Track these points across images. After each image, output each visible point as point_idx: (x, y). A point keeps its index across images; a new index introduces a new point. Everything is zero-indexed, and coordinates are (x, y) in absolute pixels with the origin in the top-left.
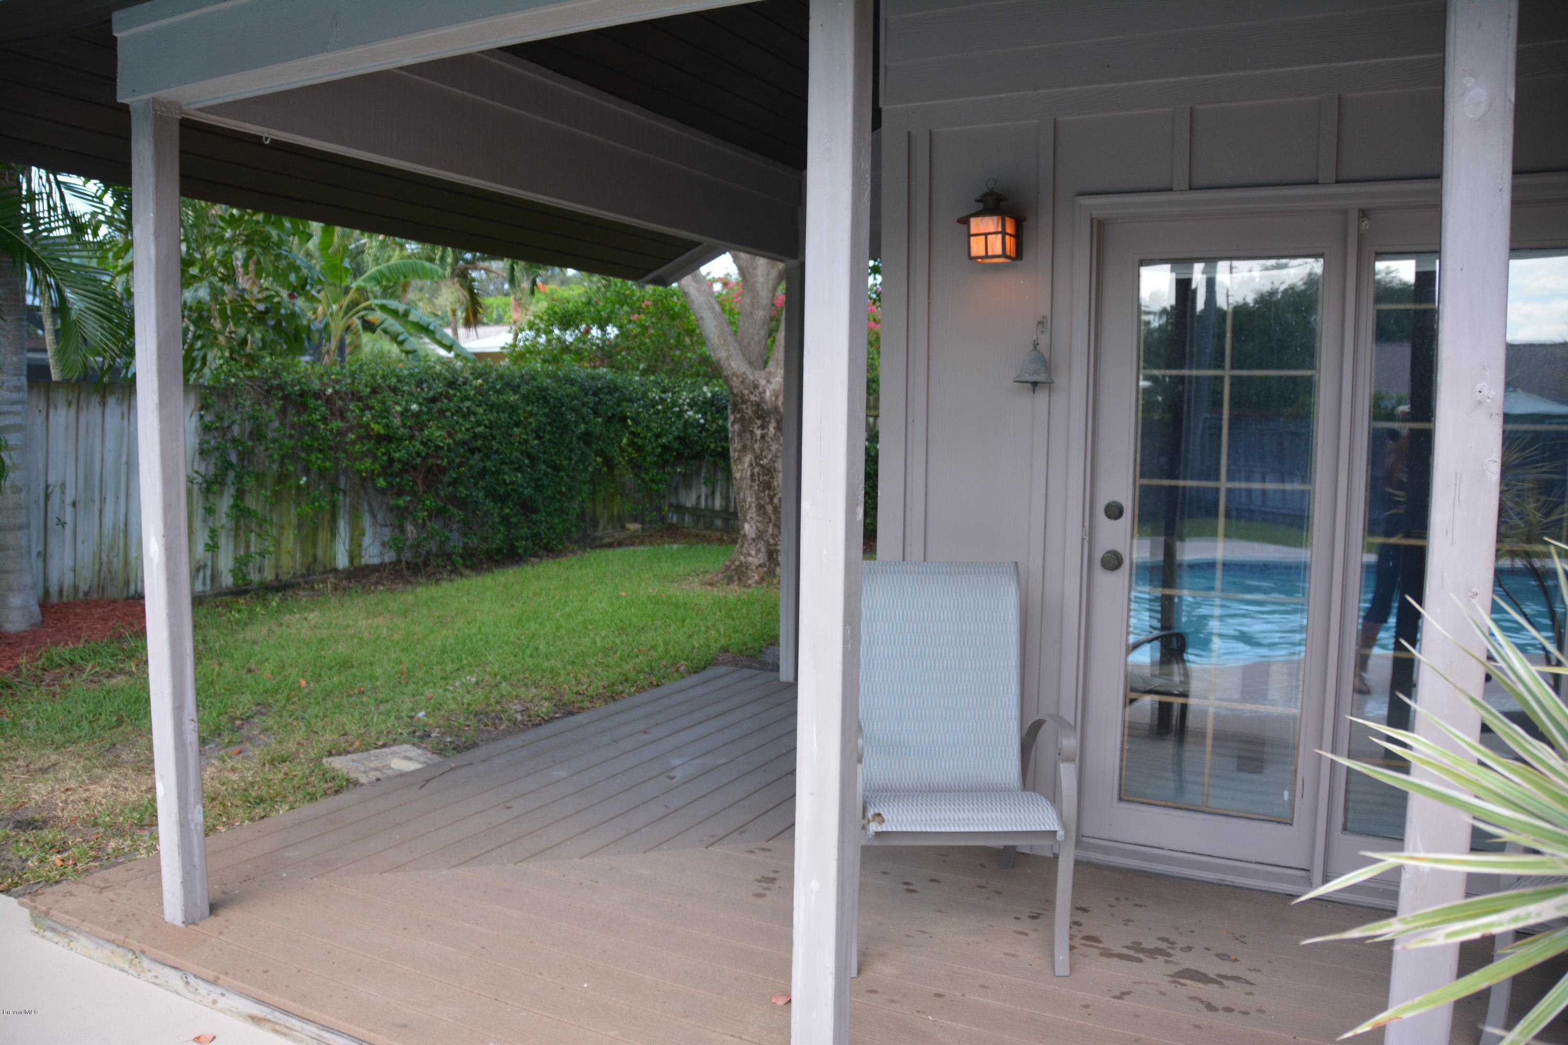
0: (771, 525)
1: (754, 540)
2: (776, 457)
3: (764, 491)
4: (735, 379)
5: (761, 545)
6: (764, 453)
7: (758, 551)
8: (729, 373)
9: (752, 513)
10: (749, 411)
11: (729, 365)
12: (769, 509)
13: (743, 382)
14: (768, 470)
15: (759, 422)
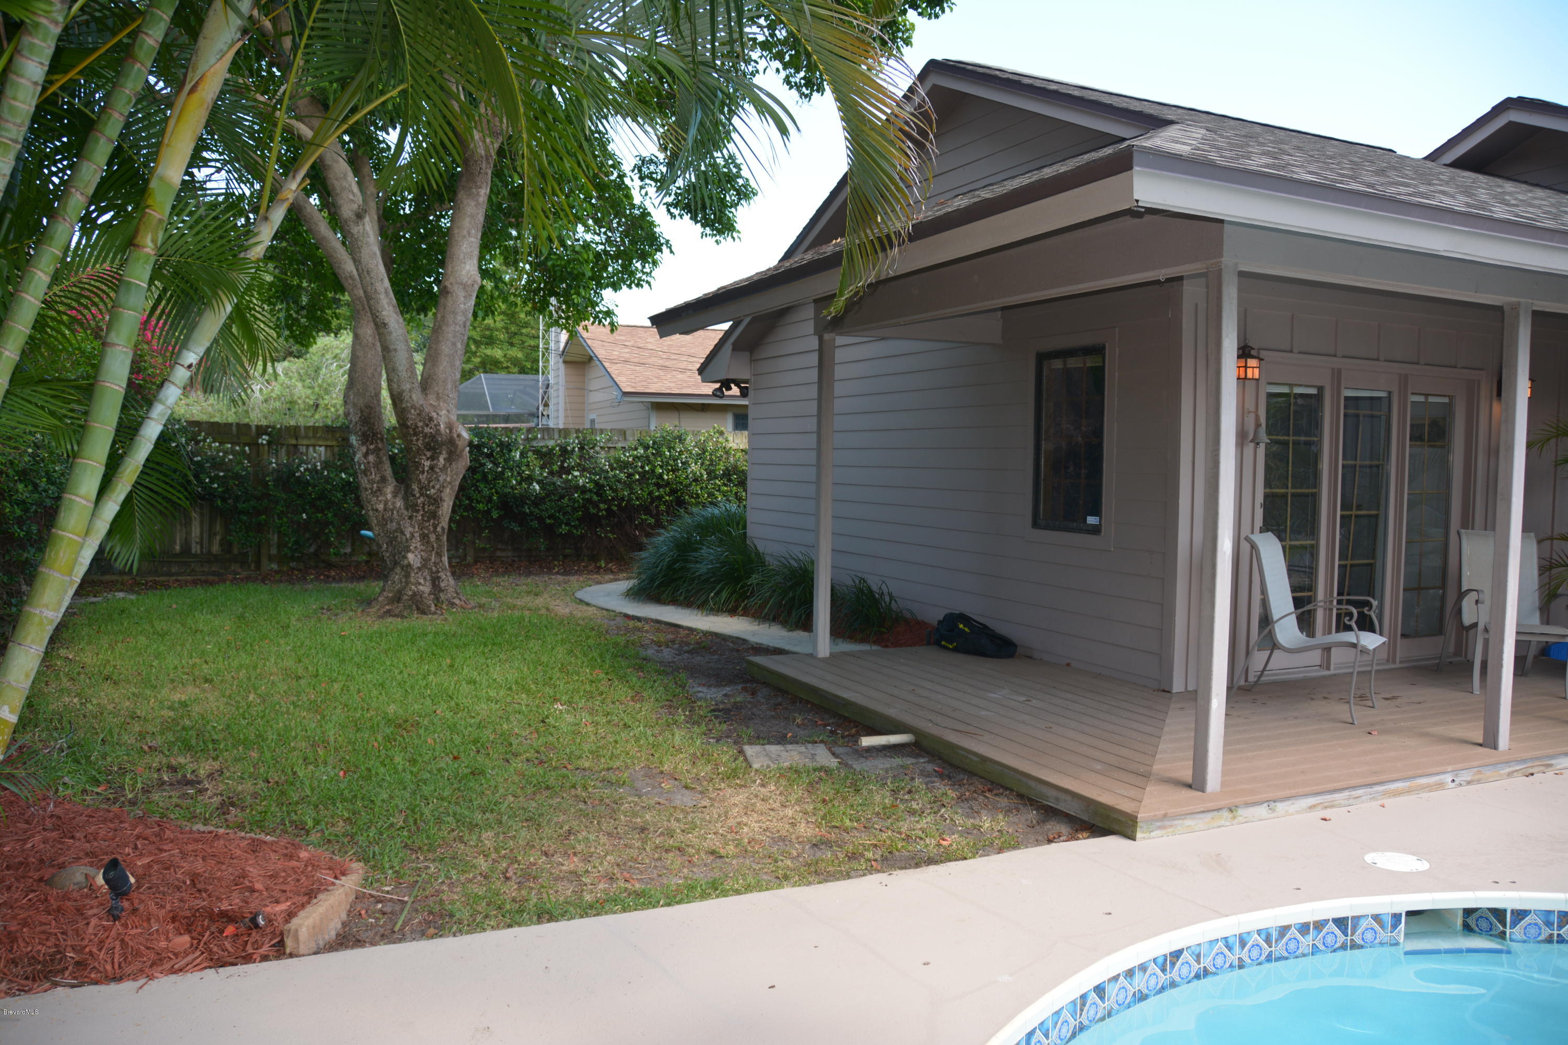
0: (434, 553)
1: (419, 569)
2: (444, 487)
3: (429, 521)
4: (413, 411)
5: (426, 573)
6: (432, 484)
7: (425, 579)
8: (409, 405)
9: (416, 543)
10: (420, 443)
11: (411, 397)
12: (433, 538)
13: (419, 415)
14: (434, 499)
15: (429, 454)
